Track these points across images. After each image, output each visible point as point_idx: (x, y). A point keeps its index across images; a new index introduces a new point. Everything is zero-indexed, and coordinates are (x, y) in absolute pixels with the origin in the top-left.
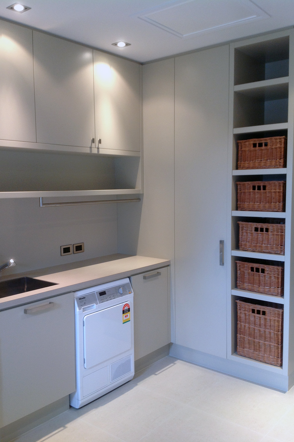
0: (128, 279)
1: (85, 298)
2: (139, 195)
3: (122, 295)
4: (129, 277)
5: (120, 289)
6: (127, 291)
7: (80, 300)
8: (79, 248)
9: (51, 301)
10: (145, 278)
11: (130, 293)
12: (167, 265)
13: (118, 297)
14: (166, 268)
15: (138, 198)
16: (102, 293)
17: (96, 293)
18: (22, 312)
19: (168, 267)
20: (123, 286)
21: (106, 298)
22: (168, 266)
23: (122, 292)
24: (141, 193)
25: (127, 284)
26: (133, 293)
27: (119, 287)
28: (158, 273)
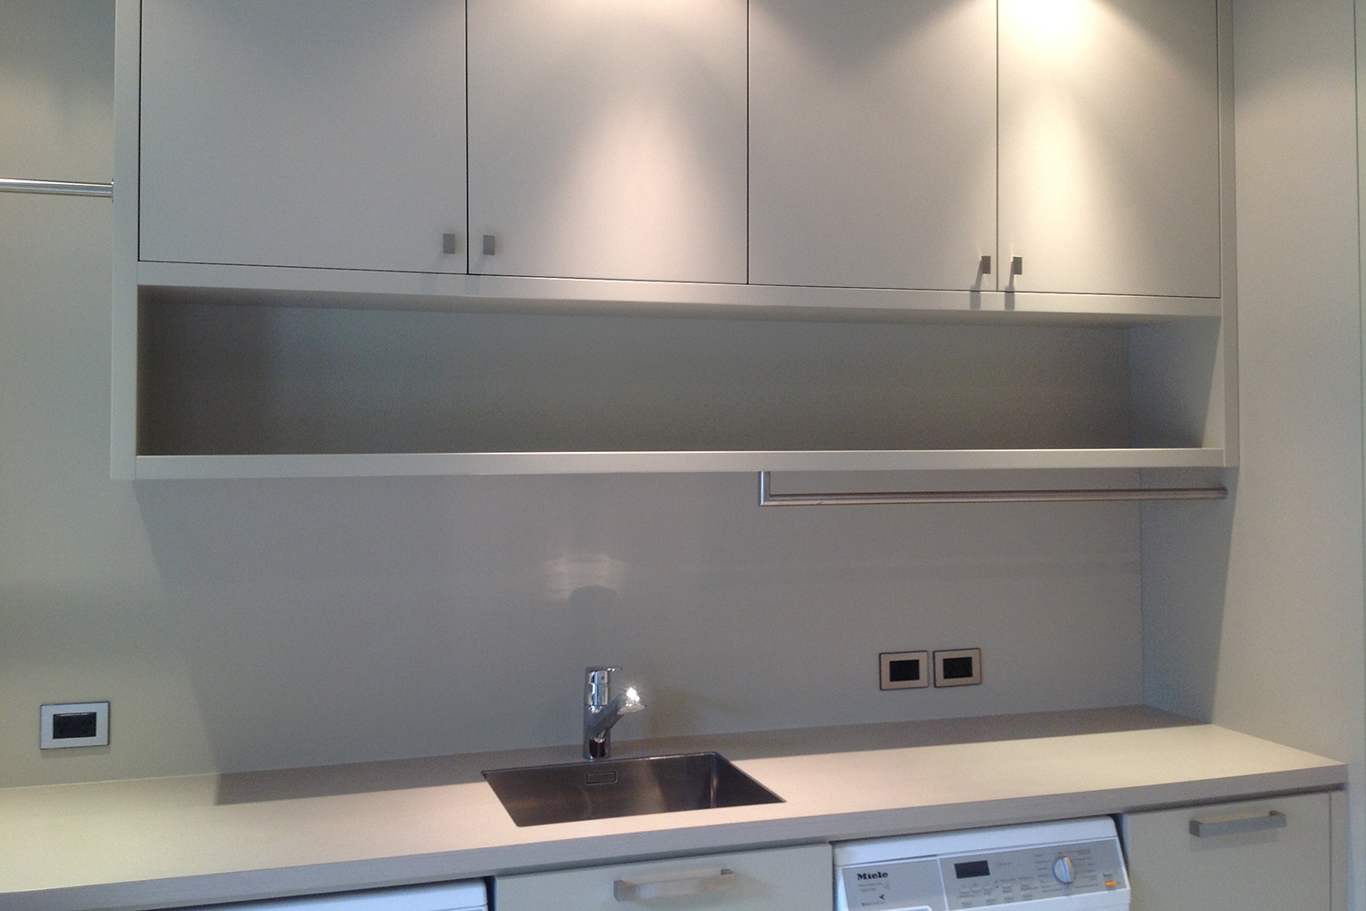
0: (1110, 823)
1: (885, 875)
2: (1220, 471)
3: (1067, 887)
4: (1117, 818)
5: (1060, 861)
6: (1100, 875)
7: (862, 881)
8: (958, 668)
9: (729, 867)
10: (1195, 828)
11: (1110, 888)
12: (1329, 786)
13: (1047, 892)
14: (1324, 796)
15: (1217, 485)
16: (972, 869)
17: (939, 862)
18: (607, 892)
19: (1335, 795)
20: (1080, 852)
21: (988, 892)
22: (1339, 787)
23: (1066, 877)
24: (1225, 466)
25: (1104, 844)
26: (1128, 888)
27: (1060, 853)
28: (1272, 813)
